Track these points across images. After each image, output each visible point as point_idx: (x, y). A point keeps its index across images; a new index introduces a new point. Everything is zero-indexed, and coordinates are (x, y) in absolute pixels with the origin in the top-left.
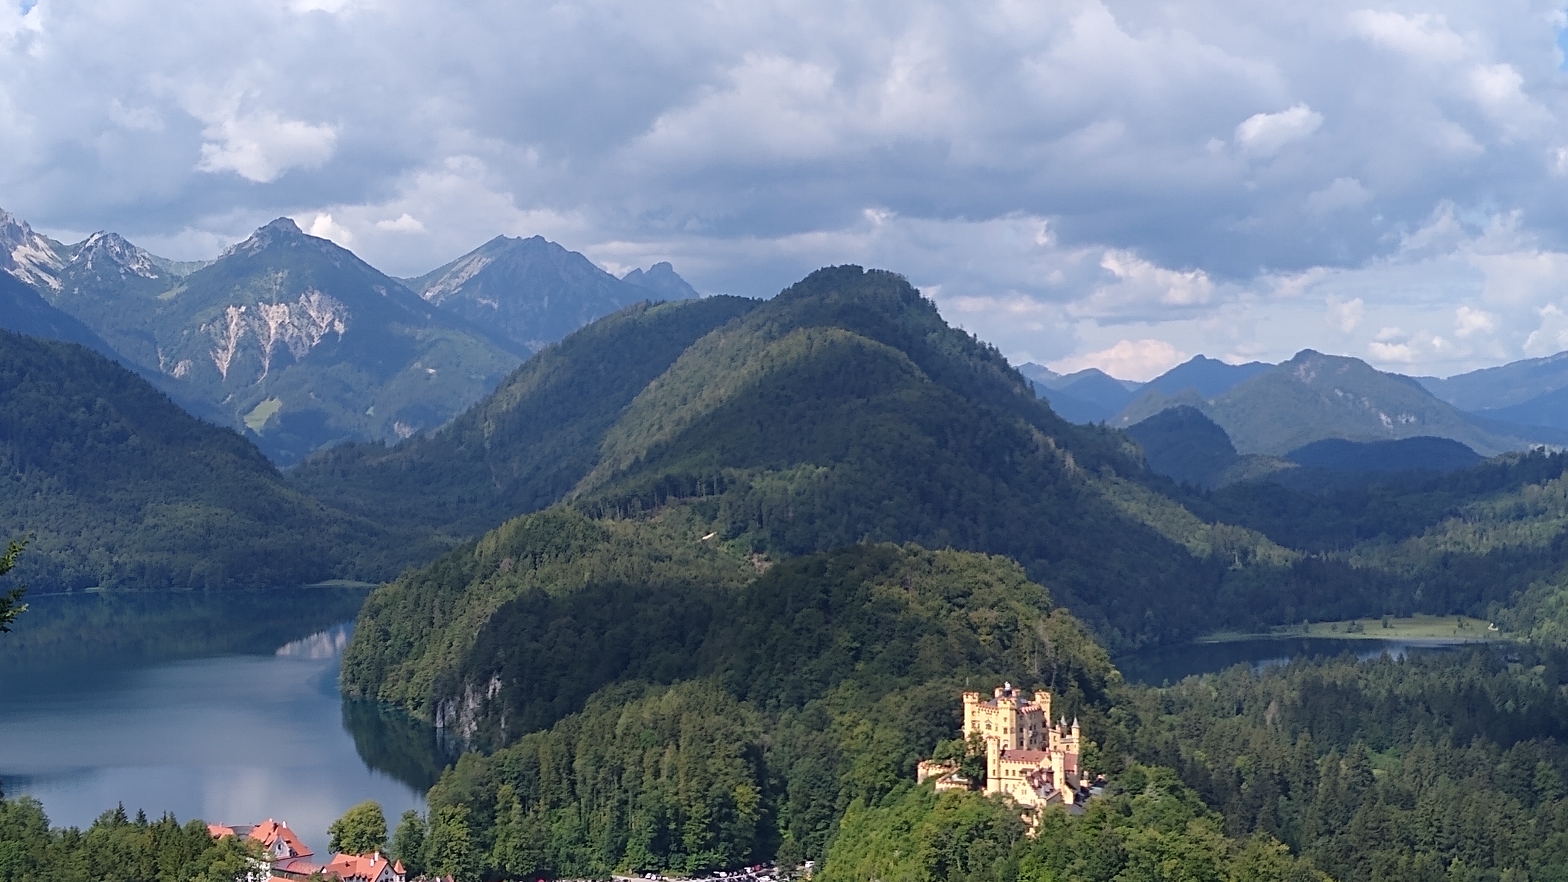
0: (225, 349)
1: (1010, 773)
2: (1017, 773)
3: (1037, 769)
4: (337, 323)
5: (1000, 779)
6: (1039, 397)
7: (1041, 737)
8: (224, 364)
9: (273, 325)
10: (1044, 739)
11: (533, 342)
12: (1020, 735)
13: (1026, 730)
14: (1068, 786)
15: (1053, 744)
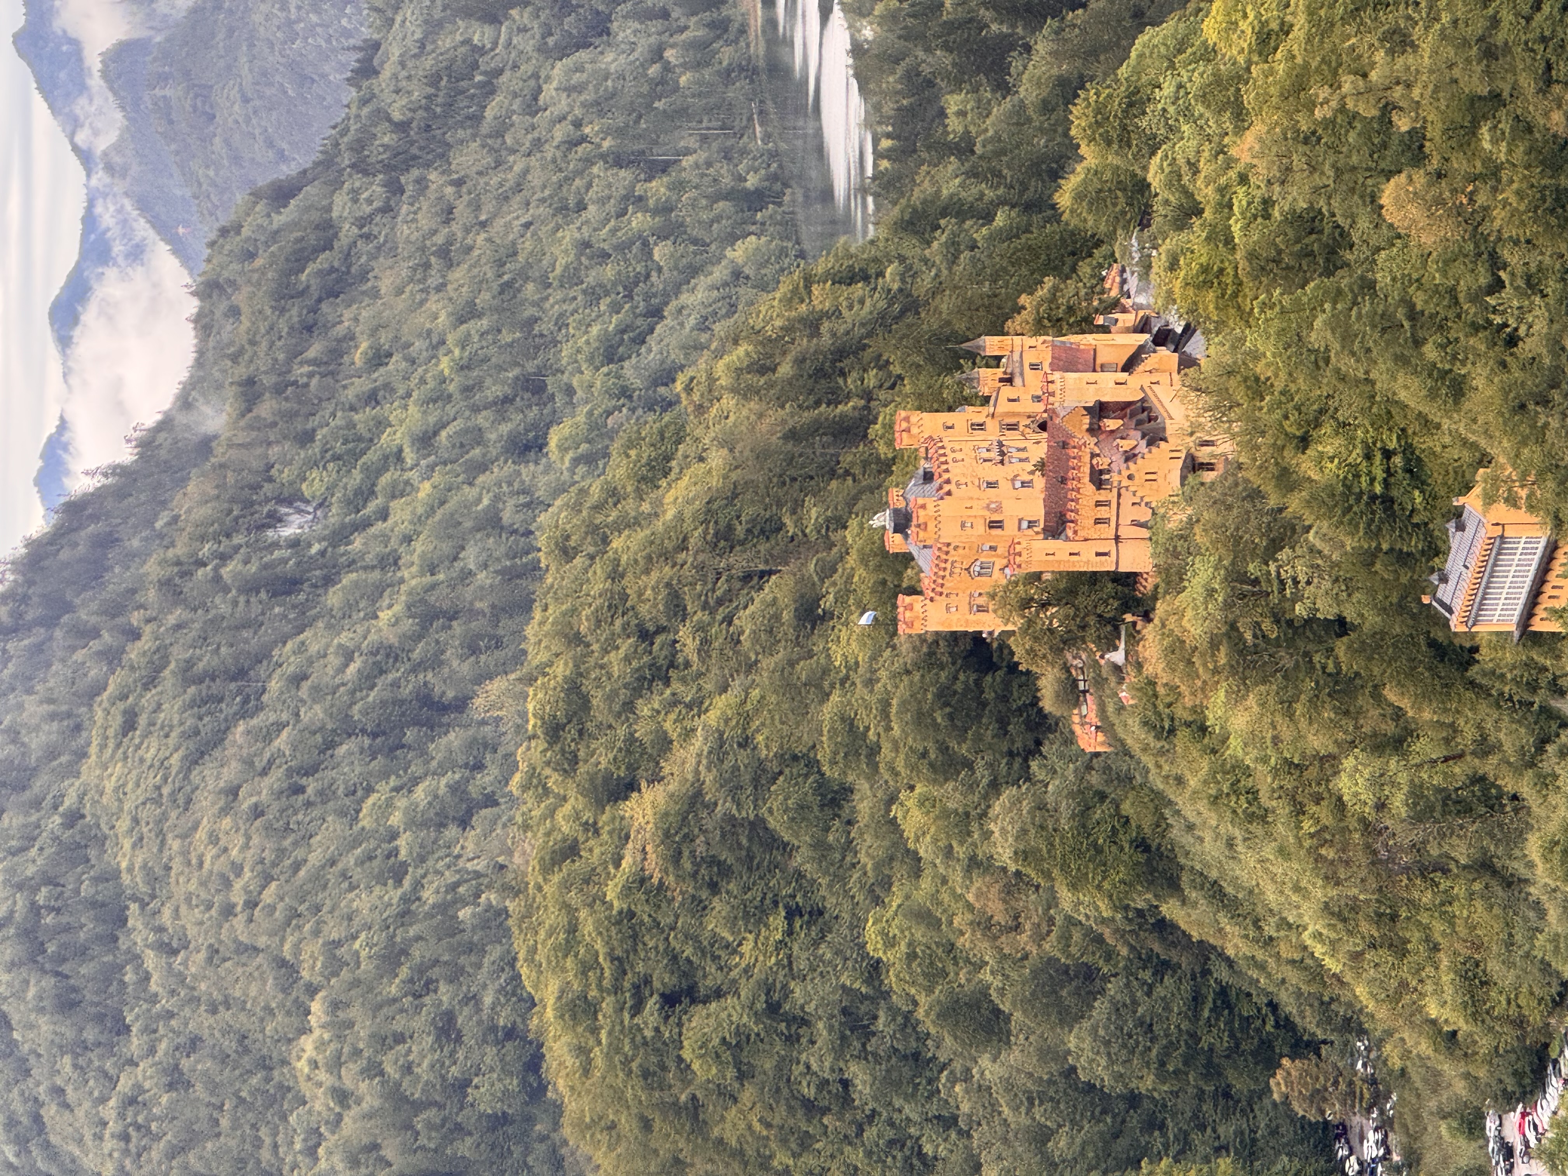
1: (1103, 512)
2: (1103, 496)
5: (1117, 538)
7: (1012, 440)
10: (1013, 427)
12: (1005, 486)
13: (992, 472)
14: (1129, 366)
15: (1028, 406)
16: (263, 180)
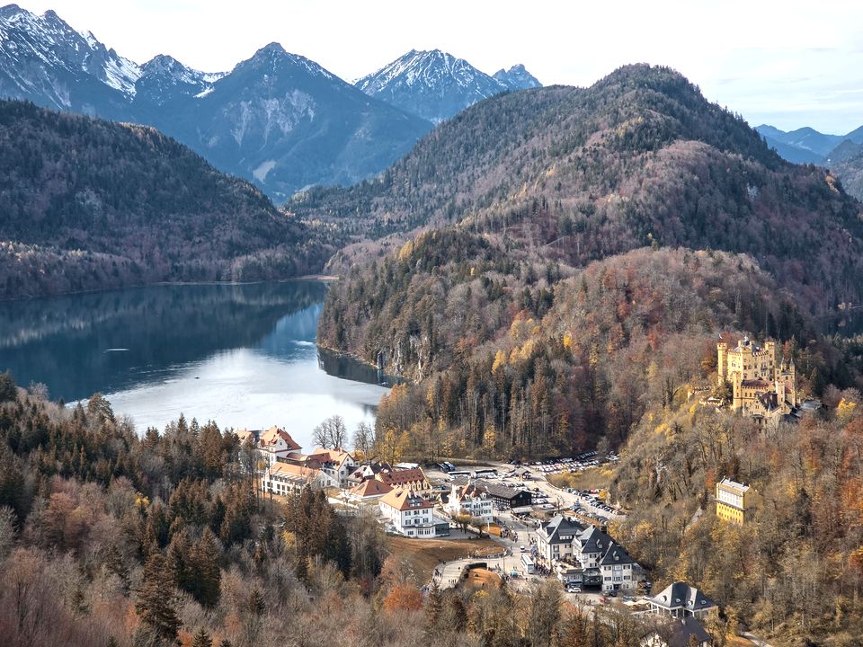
0: (240, 128)
1: (748, 395)
2: (753, 395)
3: (765, 392)
4: (310, 110)
5: (742, 399)
6: (769, 147)
7: (768, 372)
8: (239, 137)
9: (269, 112)
10: (771, 372)
11: (435, 119)
12: (755, 370)
13: (759, 367)
14: (787, 402)
15: (776, 376)
16: (842, 181)
